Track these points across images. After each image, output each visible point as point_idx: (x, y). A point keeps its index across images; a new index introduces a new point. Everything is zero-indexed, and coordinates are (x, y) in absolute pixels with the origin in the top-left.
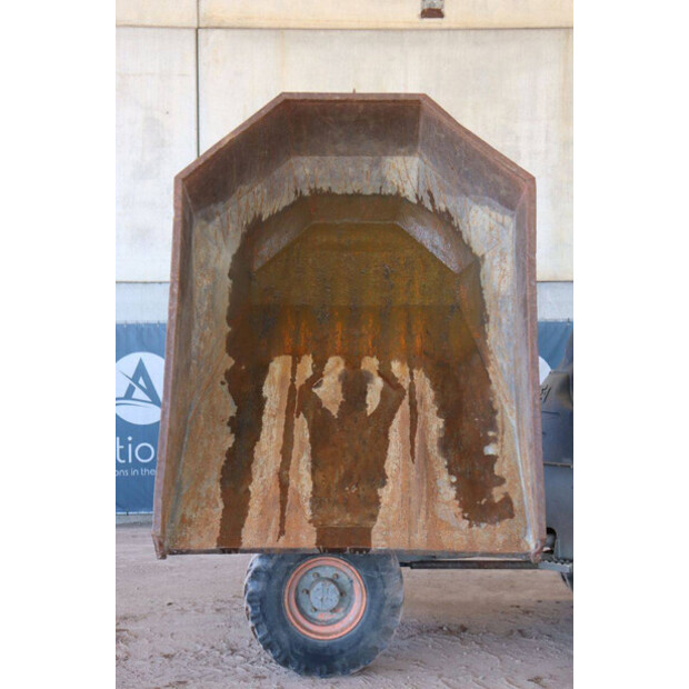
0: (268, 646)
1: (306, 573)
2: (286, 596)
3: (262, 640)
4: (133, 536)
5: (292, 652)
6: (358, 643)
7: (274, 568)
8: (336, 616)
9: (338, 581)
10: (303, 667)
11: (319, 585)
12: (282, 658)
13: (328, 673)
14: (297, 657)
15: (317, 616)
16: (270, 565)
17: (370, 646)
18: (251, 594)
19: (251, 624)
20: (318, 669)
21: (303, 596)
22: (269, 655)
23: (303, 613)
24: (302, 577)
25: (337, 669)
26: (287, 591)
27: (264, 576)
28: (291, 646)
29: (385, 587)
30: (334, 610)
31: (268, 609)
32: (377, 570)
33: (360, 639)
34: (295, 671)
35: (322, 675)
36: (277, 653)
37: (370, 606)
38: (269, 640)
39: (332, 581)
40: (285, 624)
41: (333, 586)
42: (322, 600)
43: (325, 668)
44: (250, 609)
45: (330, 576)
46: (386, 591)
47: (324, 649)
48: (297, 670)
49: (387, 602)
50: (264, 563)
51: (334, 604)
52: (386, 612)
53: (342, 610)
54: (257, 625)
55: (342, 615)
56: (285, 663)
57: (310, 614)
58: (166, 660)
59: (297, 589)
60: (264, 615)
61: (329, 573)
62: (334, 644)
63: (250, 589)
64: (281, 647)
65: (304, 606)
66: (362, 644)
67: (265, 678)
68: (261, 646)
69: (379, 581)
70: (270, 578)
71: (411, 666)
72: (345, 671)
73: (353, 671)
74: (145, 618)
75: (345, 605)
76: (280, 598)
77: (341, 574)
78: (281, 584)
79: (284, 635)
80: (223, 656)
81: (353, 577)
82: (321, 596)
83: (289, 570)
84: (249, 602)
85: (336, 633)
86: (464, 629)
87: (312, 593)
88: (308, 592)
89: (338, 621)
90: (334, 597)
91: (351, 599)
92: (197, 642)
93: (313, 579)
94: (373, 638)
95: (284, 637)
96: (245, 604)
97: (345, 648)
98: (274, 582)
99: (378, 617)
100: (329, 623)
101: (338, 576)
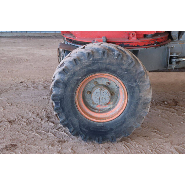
0: (66, 125)
1: (90, 82)
2: (77, 96)
4: (14, 43)
5: (81, 129)
6: (121, 125)
7: (68, 80)
8: (108, 107)
9: (110, 86)
10: (88, 137)
11: (97, 90)
12: (75, 132)
13: (103, 141)
14: (84, 132)
15: (95, 106)
16: (66, 78)
17: (129, 126)
18: (54, 96)
19: (55, 113)
20: (97, 138)
21: (87, 96)
23: (87, 105)
24: (87, 85)
25: (108, 138)
26: (77, 94)
27: (62, 85)
28: (80, 126)
29: (140, 92)
32: (136, 81)
33: (123, 123)
34: (83, 139)
35: (99, 142)
36: (72, 130)
37: (130, 103)
38: (66, 122)
39: (106, 86)
40: (76, 113)
41: (106, 91)
42: (99, 99)
43: (101, 138)
44: (54, 104)
45: (105, 83)
46: (141, 94)
47: (101, 128)
48: (85, 139)
50: (62, 77)
52: (140, 107)
53: (111, 103)
54: (58, 114)
55: (112, 106)
56: (77, 135)
57: (92, 105)
58: (9, 125)
59: (84, 92)
60: (63, 109)
62: (107, 124)
63: (54, 92)
64: (74, 127)
65: (88, 101)
66: (124, 125)
67: (65, 142)
69: (136, 88)
70: (66, 86)
71: (152, 133)
72: (113, 140)
73: (118, 139)
74: (6, 91)
75: (114, 100)
76: (73, 98)
77: (111, 82)
78: (73, 90)
79: (76, 120)
80: (43, 122)
81: (119, 85)
83: (78, 81)
84: (53, 100)
85: (108, 118)
86: (176, 103)
87: (93, 94)
88: (90, 93)
89: (109, 110)
91: (117, 97)
92: (30, 111)
93: (94, 85)
94: (131, 122)
95: (75, 121)
96: (51, 101)
97: (114, 127)
98: (69, 89)
99: (135, 110)
100: (103, 111)
101: (109, 83)
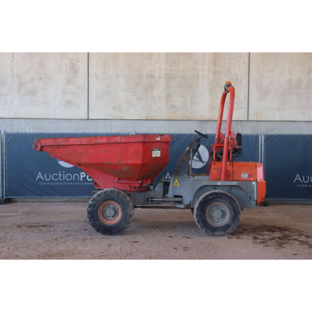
0: (93, 226)
3: (91, 224)
5: (100, 228)
8: (114, 218)
9: (115, 209)
11: (109, 209)
13: (111, 234)
15: (108, 218)
16: (94, 203)
17: (123, 227)
19: (89, 220)
20: (108, 233)
21: (104, 213)
22: (93, 229)
24: (104, 207)
25: (113, 233)
26: (99, 211)
27: (92, 206)
28: (100, 226)
29: (127, 210)
30: (113, 217)
31: (93, 216)
32: (125, 205)
37: (123, 215)
38: (94, 224)
39: (113, 208)
40: (98, 220)
41: (113, 210)
42: (109, 214)
44: (88, 215)
48: (102, 233)
49: (128, 214)
51: (113, 215)
52: (128, 217)
56: (98, 231)
57: (106, 218)
59: (102, 211)
61: (112, 206)
63: (89, 210)
65: (104, 215)
66: (121, 226)
68: (91, 226)
69: (126, 208)
75: (116, 215)
76: (97, 212)
78: (97, 209)
81: (118, 207)
82: (109, 212)
83: (100, 204)
84: (88, 213)
85: (113, 223)
87: (107, 212)
88: (105, 211)
89: (114, 220)
90: (113, 213)
91: (118, 213)
93: (107, 208)
94: (124, 224)
95: (98, 224)
98: (95, 208)
99: (125, 218)
100: (111, 220)
101: (115, 207)
